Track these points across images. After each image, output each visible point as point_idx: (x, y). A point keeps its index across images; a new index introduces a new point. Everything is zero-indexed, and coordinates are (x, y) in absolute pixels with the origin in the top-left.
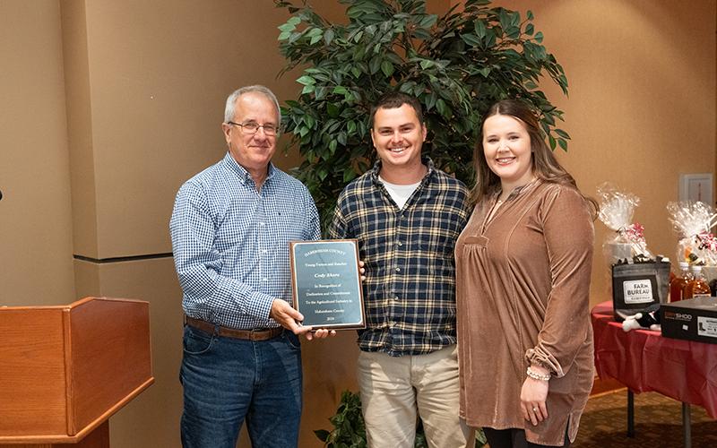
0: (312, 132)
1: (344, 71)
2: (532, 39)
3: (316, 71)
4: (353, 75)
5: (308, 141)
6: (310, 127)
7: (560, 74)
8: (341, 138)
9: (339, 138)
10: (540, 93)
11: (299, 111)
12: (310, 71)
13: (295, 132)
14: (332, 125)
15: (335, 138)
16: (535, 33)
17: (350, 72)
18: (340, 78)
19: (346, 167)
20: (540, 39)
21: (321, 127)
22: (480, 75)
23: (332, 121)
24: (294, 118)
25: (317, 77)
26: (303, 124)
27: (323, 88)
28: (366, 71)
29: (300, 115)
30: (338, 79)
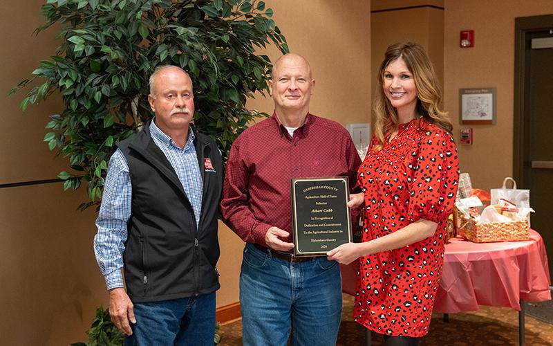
0: (75, 84)
1: (107, 32)
2: (263, 13)
3: (84, 32)
4: (115, 37)
5: (71, 92)
6: (74, 80)
7: (283, 42)
8: (105, 89)
9: (102, 90)
10: (265, 57)
11: (63, 66)
12: (78, 31)
13: (61, 83)
14: (94, 78)
15: (100, 90)
16: (265, 9)
17: (112, 34)
18: (103, 38)
19: (104, 115)
20: (270, 14)
21: (84, 81)
22: (221, 40)
23: (94, 76)
24: (59, 71)
25: (85, 37)
26: (67, 77)
27: (91, 47)
28: (125, 34)
29: (65, 69)
30: (102, 40)
